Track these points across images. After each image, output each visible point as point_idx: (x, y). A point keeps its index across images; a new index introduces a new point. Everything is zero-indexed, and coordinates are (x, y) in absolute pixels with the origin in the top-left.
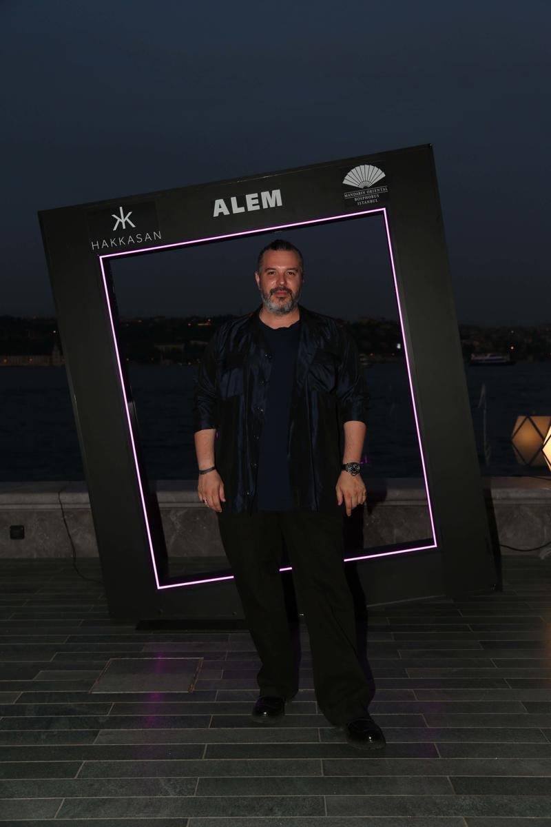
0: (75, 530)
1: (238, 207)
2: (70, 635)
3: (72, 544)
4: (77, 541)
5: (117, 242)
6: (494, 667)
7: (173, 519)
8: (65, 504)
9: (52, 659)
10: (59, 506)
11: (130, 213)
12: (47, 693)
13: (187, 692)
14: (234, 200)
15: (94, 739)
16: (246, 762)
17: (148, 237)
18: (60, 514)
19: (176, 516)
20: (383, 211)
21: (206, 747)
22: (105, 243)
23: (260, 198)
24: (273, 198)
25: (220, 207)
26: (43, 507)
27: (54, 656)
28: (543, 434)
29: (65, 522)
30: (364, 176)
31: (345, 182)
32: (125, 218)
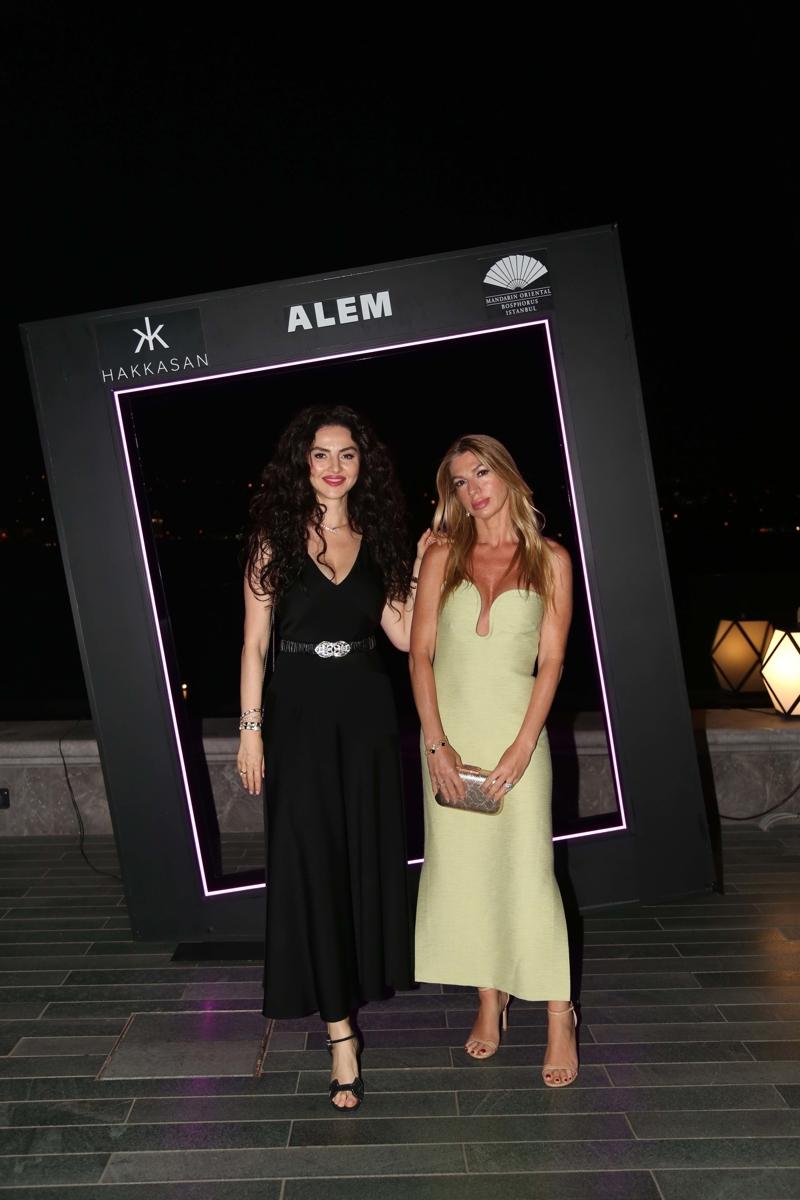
0: (83, 795)
1: (327, 315)
2: (71, 971)
3: (79, 815)
4: (87, 811)
5: (141, 370)
6: (724, 1020)
8: (69, 756)
9: (41, 1015)
10: (61, 761)
11: (161, 327)
12: (30, 1081)
13: (251, 1075)
14: (319, 307)
15: (102, 1172)
17: (188, 362)
18: (61, 771)
20: (544, 324)
21: (283, 1184)
22: (122, 373)
23: (358, 304)
24: (378, 305)
25: (297, 319)
26: (38, 761)
27: (44, 1011)
28: (758, 646)
29: (69, 783)
30: (515, 271)
31: (487, 280)
32: (152, 333)
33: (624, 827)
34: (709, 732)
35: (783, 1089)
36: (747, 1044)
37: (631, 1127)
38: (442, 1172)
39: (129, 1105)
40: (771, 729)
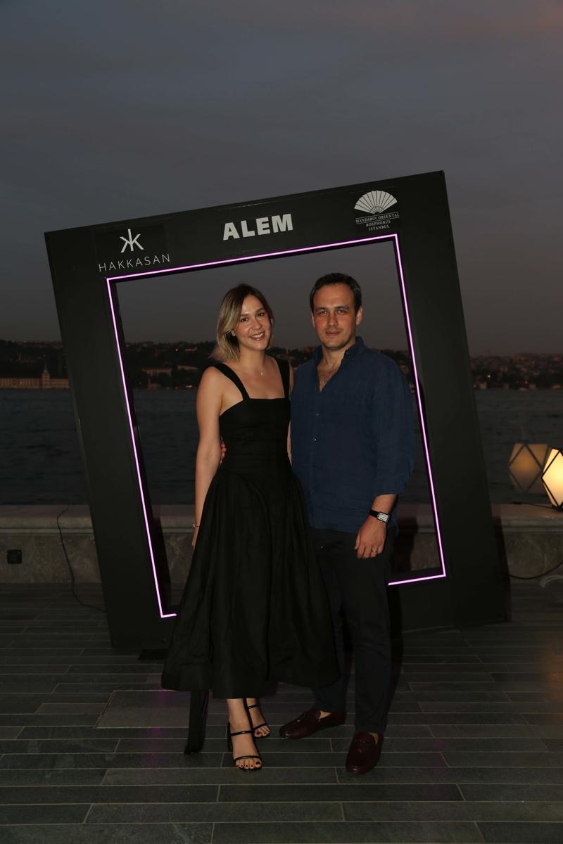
0: (73, 555)
1: (249, 229)
2: (71, 665)
3: (70, 568)
4: (75, 566)
5: (125, 264)
6: (508, 701)
7: (173, 544)
8: (64, 528)
9: (54, 691)
10: (58, 531)
11: (138, 235)
12: (50, 728)
14: (244, 224)
15: (102, 779)
16: (262, 805)
17: (156, 259)
18: (59, 539)
19: (176, 541)
20: (394, 237)
21: (219, 788)
22: (112, 266)
23: (270, 222)
24: (284, 223)
25: (230, 231)
26: (42, 531)
27: (55, 688)
28: (541, 462)
29: (64, 547)
30: (376, 201)
31: (357, 207)
32: (133, 240)
33: (444, 575)
36: (524, 715)
37: (445, 760)
38: (322, 783)
39: (116, 743)
40: (548, 517)
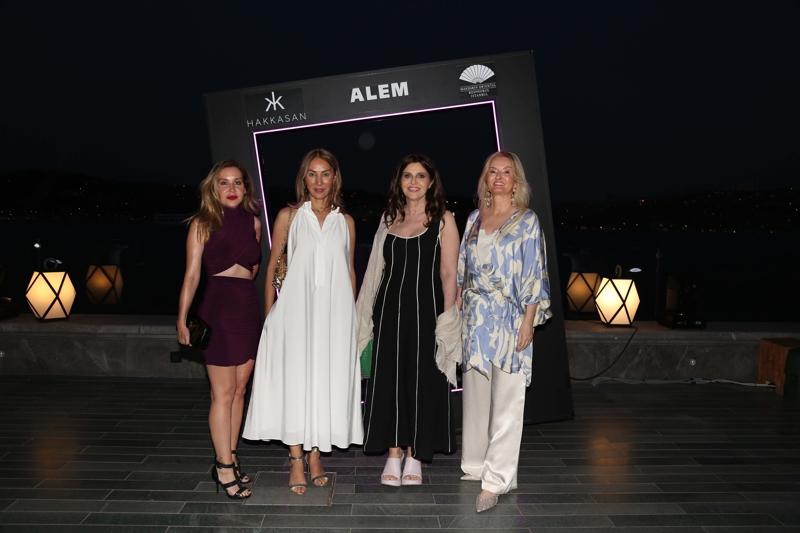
1: (372, 94)
5: (268, 121)
6: (578, 483)
11: (280, 97)
12: (207, 503)
13: (326, 505)
14: (368, 89)
17: (295, 117)
20: (491, 103)
22: (258, 122)
23: (390, 88)
24: (401, 89)
25: (356, 95)
28: (592, 287)
30: (477, 73)
31: (461, 78)
32: (276, 101)
34: (566, 331)
35: (613, 518)
36: (593, 495)
39: (262, 518)
